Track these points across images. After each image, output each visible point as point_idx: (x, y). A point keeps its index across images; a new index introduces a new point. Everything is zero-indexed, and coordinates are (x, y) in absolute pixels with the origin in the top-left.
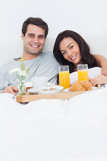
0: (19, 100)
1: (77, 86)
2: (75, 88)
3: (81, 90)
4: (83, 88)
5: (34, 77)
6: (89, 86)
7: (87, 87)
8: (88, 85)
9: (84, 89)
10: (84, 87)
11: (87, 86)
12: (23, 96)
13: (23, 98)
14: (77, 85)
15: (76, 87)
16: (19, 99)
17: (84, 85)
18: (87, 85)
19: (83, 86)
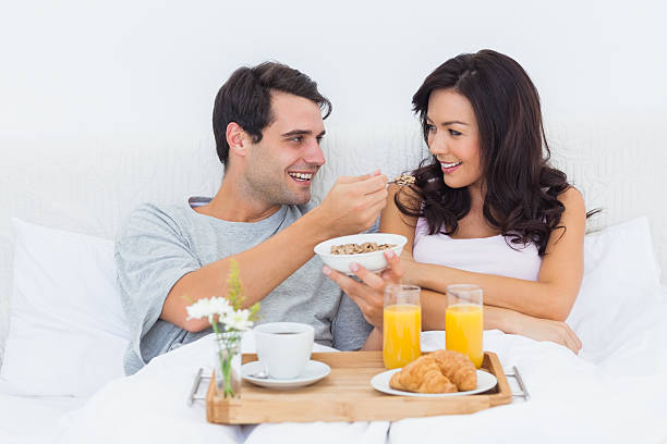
0: (217, 415)
1: (425, 372)
2: (418, 378)
3: (440, 387)
4: (446, 379)
5: (267, 322)
6: (466, 370)
7: (461, 376)
8: (465, 368)
9: (450, 385)
10: (449, 374)
11: (460, 371)
12: (232, 401)
13: (231, 409)
14: (424, 367)
15: (420, 375)
16: (216, 409)
17: (449, 369)
18: (459, 367)
19: (444, 372)
